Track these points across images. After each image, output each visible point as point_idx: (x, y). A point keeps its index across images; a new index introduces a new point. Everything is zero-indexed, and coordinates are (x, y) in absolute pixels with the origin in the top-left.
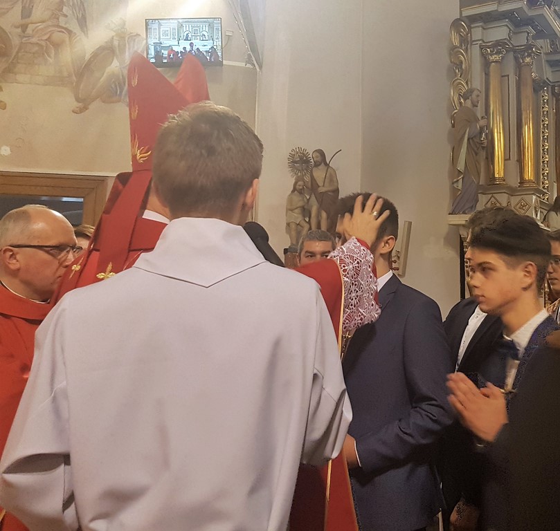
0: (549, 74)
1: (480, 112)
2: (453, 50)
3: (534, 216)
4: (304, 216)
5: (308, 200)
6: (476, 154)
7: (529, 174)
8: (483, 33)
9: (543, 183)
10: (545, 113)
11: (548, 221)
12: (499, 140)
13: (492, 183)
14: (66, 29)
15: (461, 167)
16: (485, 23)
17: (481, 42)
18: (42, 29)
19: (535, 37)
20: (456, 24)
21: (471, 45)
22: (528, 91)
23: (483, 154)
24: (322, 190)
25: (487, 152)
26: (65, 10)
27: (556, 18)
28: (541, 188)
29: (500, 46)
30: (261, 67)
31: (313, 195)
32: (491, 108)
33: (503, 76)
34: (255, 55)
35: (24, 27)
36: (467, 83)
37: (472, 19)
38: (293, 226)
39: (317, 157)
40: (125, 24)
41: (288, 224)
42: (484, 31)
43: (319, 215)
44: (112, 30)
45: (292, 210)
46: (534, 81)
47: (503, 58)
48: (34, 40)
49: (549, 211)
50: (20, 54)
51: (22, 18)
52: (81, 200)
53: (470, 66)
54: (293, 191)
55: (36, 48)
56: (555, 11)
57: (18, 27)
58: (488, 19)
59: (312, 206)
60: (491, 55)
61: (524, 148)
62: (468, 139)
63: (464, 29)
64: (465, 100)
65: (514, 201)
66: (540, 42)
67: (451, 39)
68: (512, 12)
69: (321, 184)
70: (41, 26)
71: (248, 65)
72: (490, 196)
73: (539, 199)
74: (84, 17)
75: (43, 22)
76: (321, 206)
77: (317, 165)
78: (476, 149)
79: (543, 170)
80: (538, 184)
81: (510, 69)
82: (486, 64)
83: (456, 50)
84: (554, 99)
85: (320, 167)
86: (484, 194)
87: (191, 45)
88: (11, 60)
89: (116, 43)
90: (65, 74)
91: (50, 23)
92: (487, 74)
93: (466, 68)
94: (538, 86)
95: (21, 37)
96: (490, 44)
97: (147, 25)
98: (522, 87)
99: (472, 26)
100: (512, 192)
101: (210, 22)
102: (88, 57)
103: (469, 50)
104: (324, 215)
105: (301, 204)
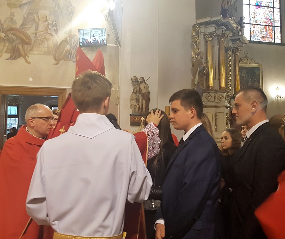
0: (231, 45)
1: (203, 61)
2: (193, 37)
3: (225, 101)
4: (137, 102)
5: (138, 96)
6: (202, 77)
7: (223, 85)
8: (205, 30)
9: (229, 88)
10: (230, 60)
11: (231, 103)
12: (211, 72)
13: (208, 89)
14: (51, 34)
15: (196, 82)
16: (206, 25)
17: (204, 33)
18: (42, 34)
19: (225, 30)
20: (194, 27)
21: (200, 34)
22: (223, 52)
23: (205, 77)
24: (143, 92)
25: (206, 77)
26: (50, 27)
27: (234, 22)
28: (228, 90)
29: (212, 34)
30: (120, 46)
31: (140, 94)
32: (208, 59)
33: (213, 46)
34: (118, 42)
35: (36, 34)
36: (198, 50)
37: (201, 24)
38: (133, 106)
39: (141, 80)
40: (71, 31)
41: (131, 105)
42: (206, 29)
43: (142, 102)
44: (67, 34)
45: (133, 100)
46: (225, 47)
47: (213, 39)
48: (39, 38)
49: (231, 99)
50: (34, 44)
51: (35, 31)
52: (58, 97)
53: (200, 43)
54: (133, 93)
55: (40, 41)
56: (234, 19)
57: (33, 34)
58: (207, 24)
59: (139, 98)
60: (208, 38)
61: (221, 74)
62: (199, 72)
63: (197, 28)
64: (198, 56)
65: (217, 95)
66: (227, 32)
67: (192, 33)
68: (216, 21)
69: (143, 90)
70: (42, 33)
71: (116, 46)
72: (207, 93)
73: (227, 94)
74: (57, 29)
75: (42, 32)
76: (143, 98)
77: (141, 83)
78: (202, 75)
79: (229, 82)
80: (227, 88)
81: (216, 43)
82: (206, 42)
83: (194, 36)
84: (233, 54)
85: (142, 84)
86: (205, 93)
87: (95, 38)
88: (31, 46)
89: (68, 39)
90: (51, 51)
91: (45, 32)
92: (206, 46)
93: (198, 43)
94: (227, 50)
95: (35, 38)
96: (208, 34)
97: (79, 31)
98: (220, 51)
99: (201, 27)
100: (216, 92)
101: (102, 30)
102: (58, 44)
103: (199, 37)
104: (144, 101)
105: (136, 97)
